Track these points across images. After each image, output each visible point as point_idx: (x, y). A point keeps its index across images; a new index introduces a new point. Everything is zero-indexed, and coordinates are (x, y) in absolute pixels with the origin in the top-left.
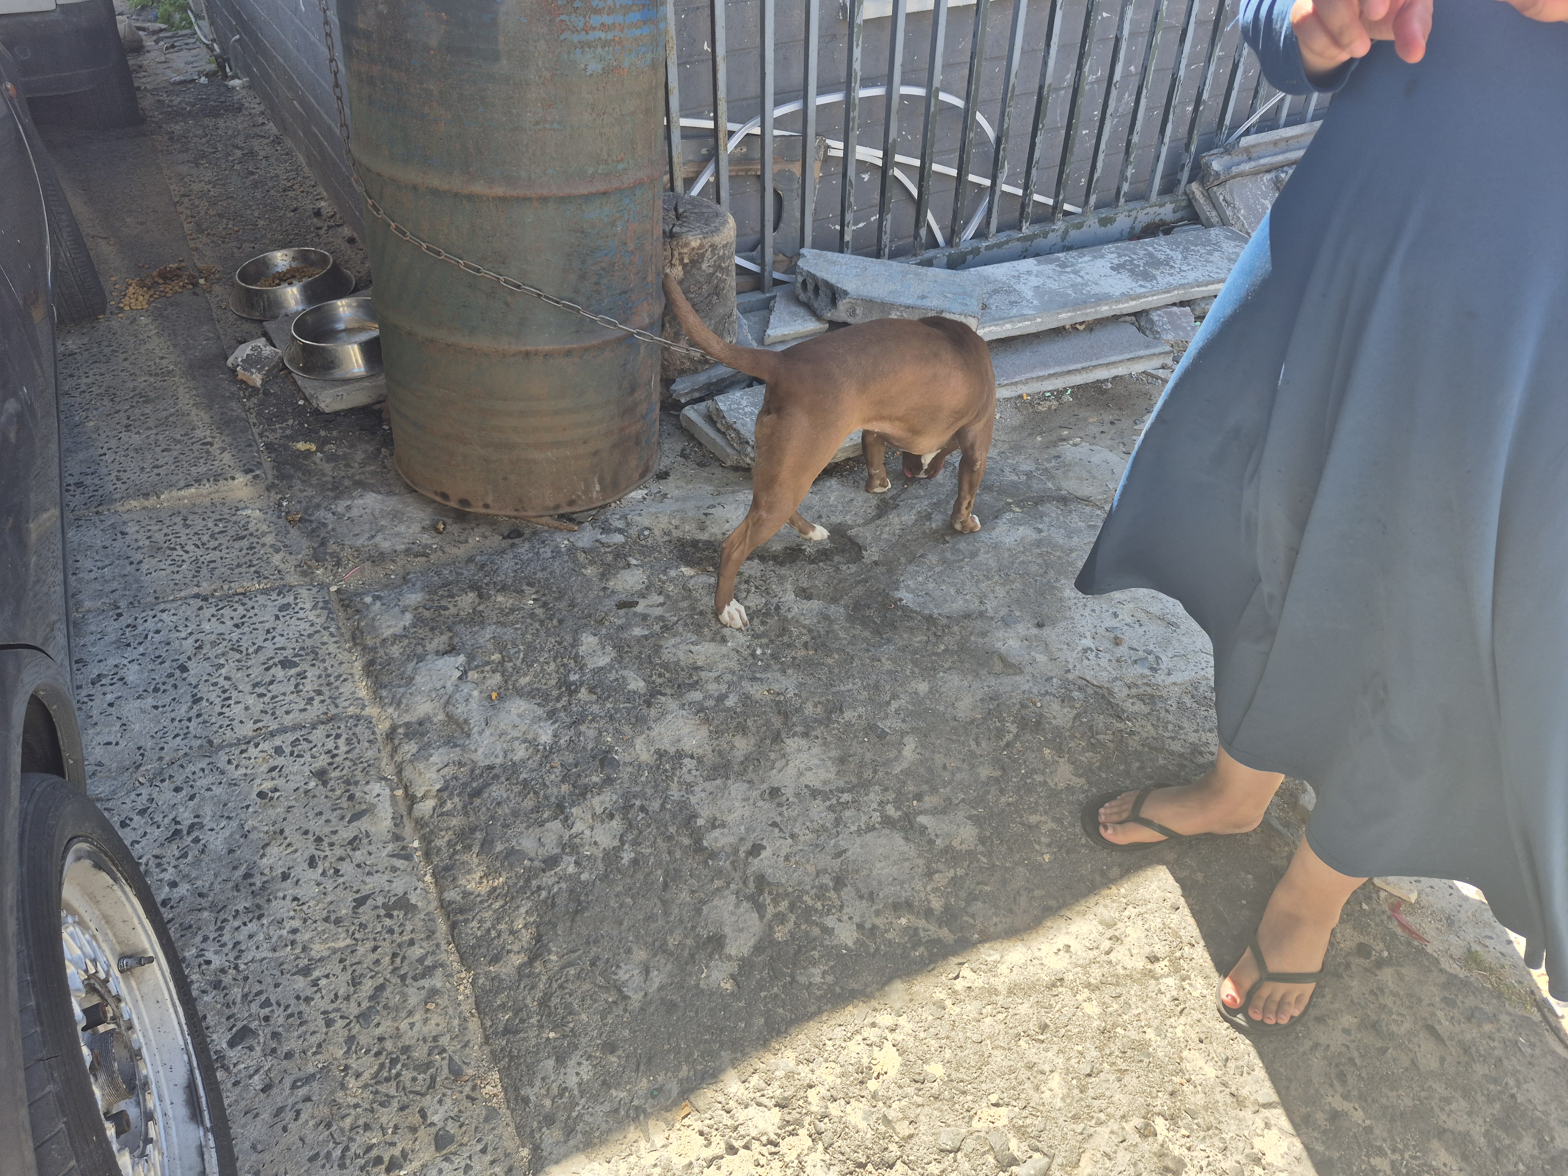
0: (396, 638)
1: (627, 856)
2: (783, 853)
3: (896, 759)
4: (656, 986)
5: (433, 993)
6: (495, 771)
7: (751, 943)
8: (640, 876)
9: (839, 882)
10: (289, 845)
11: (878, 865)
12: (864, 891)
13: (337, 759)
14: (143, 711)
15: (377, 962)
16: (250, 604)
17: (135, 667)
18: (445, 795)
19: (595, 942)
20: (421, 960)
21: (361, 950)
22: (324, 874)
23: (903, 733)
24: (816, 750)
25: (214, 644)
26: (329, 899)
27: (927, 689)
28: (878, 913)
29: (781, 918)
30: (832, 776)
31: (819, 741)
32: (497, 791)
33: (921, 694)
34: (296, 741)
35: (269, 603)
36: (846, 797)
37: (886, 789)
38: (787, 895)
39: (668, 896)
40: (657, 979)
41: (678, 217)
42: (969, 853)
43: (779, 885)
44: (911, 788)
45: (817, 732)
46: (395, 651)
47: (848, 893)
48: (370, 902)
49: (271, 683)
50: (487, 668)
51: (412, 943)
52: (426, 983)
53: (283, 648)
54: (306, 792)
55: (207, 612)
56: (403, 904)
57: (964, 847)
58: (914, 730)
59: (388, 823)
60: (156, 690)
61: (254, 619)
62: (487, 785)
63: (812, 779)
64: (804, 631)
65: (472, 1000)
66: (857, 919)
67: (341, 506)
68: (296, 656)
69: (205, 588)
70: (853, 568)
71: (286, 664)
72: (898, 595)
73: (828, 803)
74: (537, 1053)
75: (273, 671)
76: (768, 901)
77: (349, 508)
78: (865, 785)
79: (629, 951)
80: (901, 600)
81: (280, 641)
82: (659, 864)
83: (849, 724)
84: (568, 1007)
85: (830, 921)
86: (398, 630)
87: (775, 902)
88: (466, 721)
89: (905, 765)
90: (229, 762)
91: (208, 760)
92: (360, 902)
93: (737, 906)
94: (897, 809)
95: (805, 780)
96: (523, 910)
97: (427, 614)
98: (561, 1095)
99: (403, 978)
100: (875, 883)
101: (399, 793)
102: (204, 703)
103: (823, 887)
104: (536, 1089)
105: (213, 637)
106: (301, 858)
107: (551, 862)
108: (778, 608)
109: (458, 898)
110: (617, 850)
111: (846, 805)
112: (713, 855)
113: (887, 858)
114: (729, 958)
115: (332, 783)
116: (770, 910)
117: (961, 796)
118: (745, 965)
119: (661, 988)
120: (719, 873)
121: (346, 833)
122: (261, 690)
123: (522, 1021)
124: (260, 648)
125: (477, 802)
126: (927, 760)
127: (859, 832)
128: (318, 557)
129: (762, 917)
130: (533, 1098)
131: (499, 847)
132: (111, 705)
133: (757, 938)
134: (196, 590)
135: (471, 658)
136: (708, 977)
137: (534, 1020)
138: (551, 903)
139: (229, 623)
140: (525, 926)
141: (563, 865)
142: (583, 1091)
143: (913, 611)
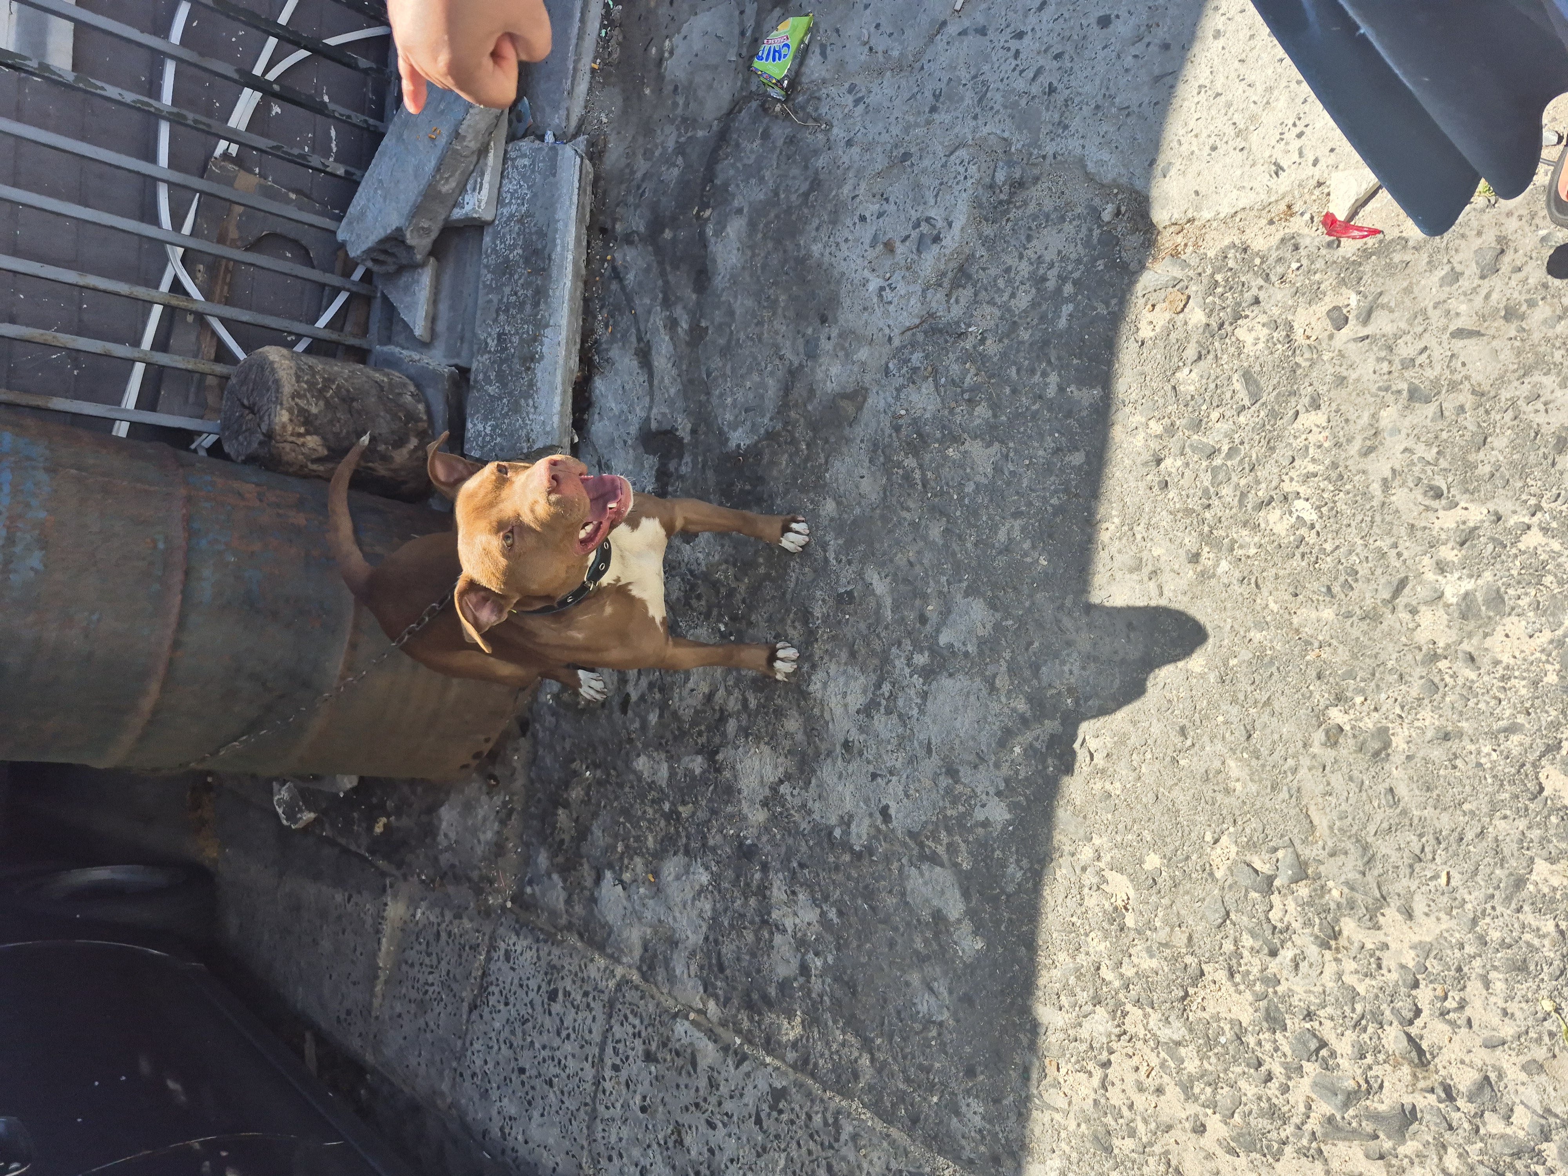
0: (569, 901)
1: (832, 914)
2: (901, 794)
3: (879, 606)
4: (946, 994)
5: (855, 1137)
6: (711, 938)
7: (958, 895)
8: (853, 919)
9: (952, 773)
10: (690, 1127)
11: (958, 724)
12: (972, 758)
13: (643, 1034)
14: (541, 1125)
15: (810, 1153)
16: (493, 978)
17: (506, 1101)
18: (710, 989)
19: (885, 1001)
20: (826, 1123)
21: (794, 1154)
22: (725, 1125)
23: (861, 574)
24: (833, 668)
25: (513, 1032)
26: (745, 1139)
27: (834, 504)
28: (997, 766)
29: (952, 849)
30: (862, 679)
31: (826, 658)
32: (728, 950)
33: (835, 514)
34: (616, 1051)
35: (499, 964)
36: (886, 688)
37: (900, 644)
38: (936, 824)
39: (882, 915)
40: (941, 987)
41: (251, 409)
42: (997, 627)
43: (925, 824)
44: (911, 616)
45: (818, 654)
46: (579, 909)
47: (965, 773)
48: (763, 1115)
49: (562, 1021)
50: (626, 861)
51: (809, 1117)
52: (844, 1136)
53: (539, 988)
54: (657, 1078)
55: (487, 1016)
56: (778, 1095)
57: (989, 626)
58: (863, 561)
59: (711, 1046)
60: (530, 1103)
61: (507, 988)
62: (719, 954)
63: (856, 700)
64: (724, 567)
65: (876, 1119)
66: (992, 791)
67: (441, 838)
68: (549, 983)
69: (467, 995)
70: (687, 458)
71: (553, 996)
72: (732, 444)
73: (882, 710)
74: (941, 1122)
75: (553, 1012)
76: (933, 845)
77: (446, 835)
78: (885, 660)
79: (907, 984)
80: (739, 446)
81: (533, 984)
82: (853, 898)
83: (826, 618)
84: (921, 1068)
85: (980, 815)
86: (563, 896)
87: (937, 840)
88: (660, 921)
89: (888, 602)
90: (607, 1108)
91: (598, 1121)
92: (758, 1122)
93: (922, 874)
94: (921, 652)
95: (852, 709)
96: (830, 1023)
97: (560, 859)
98: (983, 1137)
99: (831, 1147)
100: (971, 743)
101: (692, 1016)
102: (555, 1080)
103: (948, 791)
104: (968, 1148)
105: (507, 1029)
106: (703, 1128)
107: (804, 969)
108: (691, 572)
109: (795, 1055)
110: (823, 914)
111: (892, 697)
112: (870, 850)
113: (956, 710)
114: (959, 921)
115: (659, 1056)
116: (941, 850)
117: (944, 579)
118: (972, 914)
119: (951, 992)
120: (887, 859)
121: (703, 1083)
122: (564, 1034)
123: (912, 1105)
124: (531, 1002)
125: (728, 972)
126: (896, 575)
127: (922, 712)
128: (478, 891)
129: (942, 865)
130: (972, 1156)
131: (772, 991)
132: (526, 1142)
133: (956, 886)
134: (465, 1007)
135: (611, 867)
136: (963, 951)
137: (918, 1099)
138: (837, 1003)
139: (501, 1007)
140: (844, 1034)
141: (812, 966)
142: (990, 1122)
143: (756, 444)
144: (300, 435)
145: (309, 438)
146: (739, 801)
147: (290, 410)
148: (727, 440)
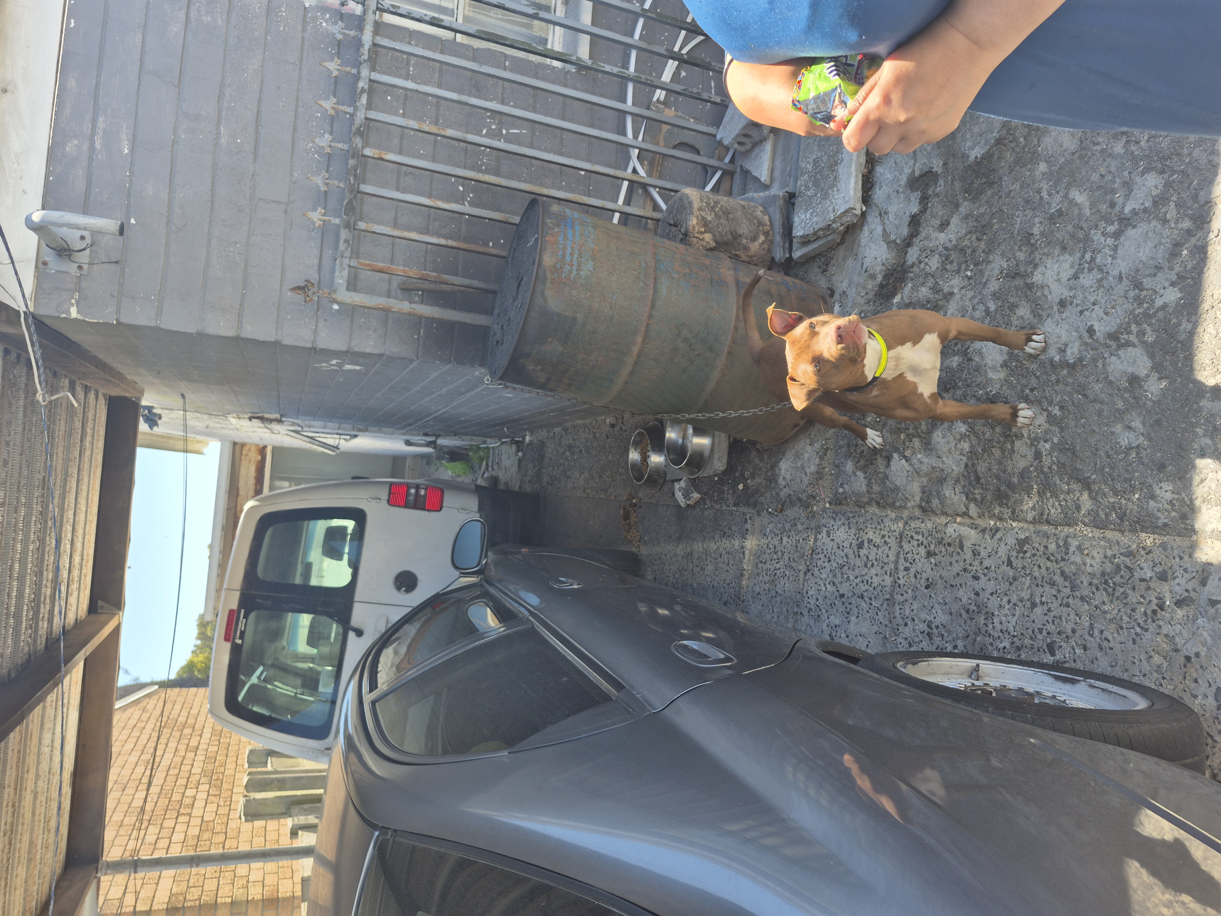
0: (869, 485)
1: (1056, 411)
2: (1102, 315)
3: (1080, 209)
4: (1141, 426)
5: (1079, 548)
6: (970, 464)
7: (1146, 358)
8: (1071, 408)
9: (1138, 286)
10: (961, 585)
11: (1140, 254)
12: (1152, 271)
13: (924, 543)
14: (857, 624)
15: (1047, 569)
16: (820, 550)
17: (832, 618)
18: (971, 496)
19: (1097, 450)
20: (1058, 546)
21: (1036, 574)
22: (985, 575)
23: (1066, 196)
24: (1049, 263)
25: (835, 576)
26: (1000, 578)
27: (1045, 165)
28: (1171, 269)
29: (1141, 333)
30: (1071, 259)
31: (1044, 258)
32: (982, 468)
33: (1047, 170)
34: (906, 560)
35: (823, 541)
36: (1088, 256)
37: (1096, 227)
38: (1129, 323)
39: (1092, 397)
40: (1137, 424)
41: (675, 225)
42: (1166, 185)
43: (1120, 327)
44: (1104, 207)
45: (1038, 257)
46: (876, 488)
47: (1147, 283)
48: (1012, 559)
49: (868, 557)
50: (907, 444)
51: (1046, 547)
52: (1072, 549)
53: (851, 544)
54: (936, 565)
55: (816, 572)
56: (1022, 543)
57: (1160, 187)
58: (1068, 188)
59: (973, 532)
60: (848, 613)
61: (829, 552)
62: (976, 472)
63: (1065, 275)
64: (969, 236)
65: (1095, 530)
66: (1167, 284)
67: (781, 482)
68: (858, 539)
69: (802, 568)
70: (941, 182)
71: (860, 546)
72: (972, 158)
73: (1086, 270)
74: (1142, 508)
75: (861, 554)
76: (1126, 337)
77: (784, 479)
78: (1087, 239)
79: (1113, 433)
80: (976, 158)
81: (846, 544)
82: (1070, 394)
83: (1042, 234)
84: (1125, 480)
85: (1159, 302)
86: (864, 482)
87: (1129, 333)
88: (933, 468)
89: (1087, 204)
90: (902, 595)
91: (896, 605)
92: (1010, 563)
93: (1119, 357)
94: (1112, 223)
95: (1064, 280)
96: (1058, 482)
97: (862, 462)
98: (1173, 505)
99: (1063, 559)
100: (1151, 262)
101: (959, 519)
102: (865, 594)
103: (1137, 298)
104: (1162, 517)
105: (831, 575)
106: (971, 582)
107: (1038, 455)
108: (946, 249)
109: (1034, 513)
110: (1049, 415)
111: (1093, 259)
112: (1081, 359)
113: (1139, 246)
114: (1148, 376)
115: (936, 551)
116: (1133, 338)
117: (1126, 173)
118: (1157, 368)
119: (1144, 424)
120: (1094, 360)
121: (968, 555)
122: (869, 564)
123: (1120, 508)
124: (846, 555)
125: (983, 481)
126: (1092, 186)
127: (1114, 258)
128: (807, 506)
129: (1134, 346)
130: (1166, 521)
131: (1015, 480)
132: (847, 636)
133: (1145, 354)
134: (802, 573)
135: (897, 450)
136: (1152, 394)
137: (1124, 502)
138: (1062, 465)
139: (826, 564)
140: (1068, 484)
141: (1043, 450)
142: (1178, 493)
143: (987, 153)
144: (702, 233)
145: (706, 235)
146: (986, 371)
147: (697, 217)
148: (968, 157)
